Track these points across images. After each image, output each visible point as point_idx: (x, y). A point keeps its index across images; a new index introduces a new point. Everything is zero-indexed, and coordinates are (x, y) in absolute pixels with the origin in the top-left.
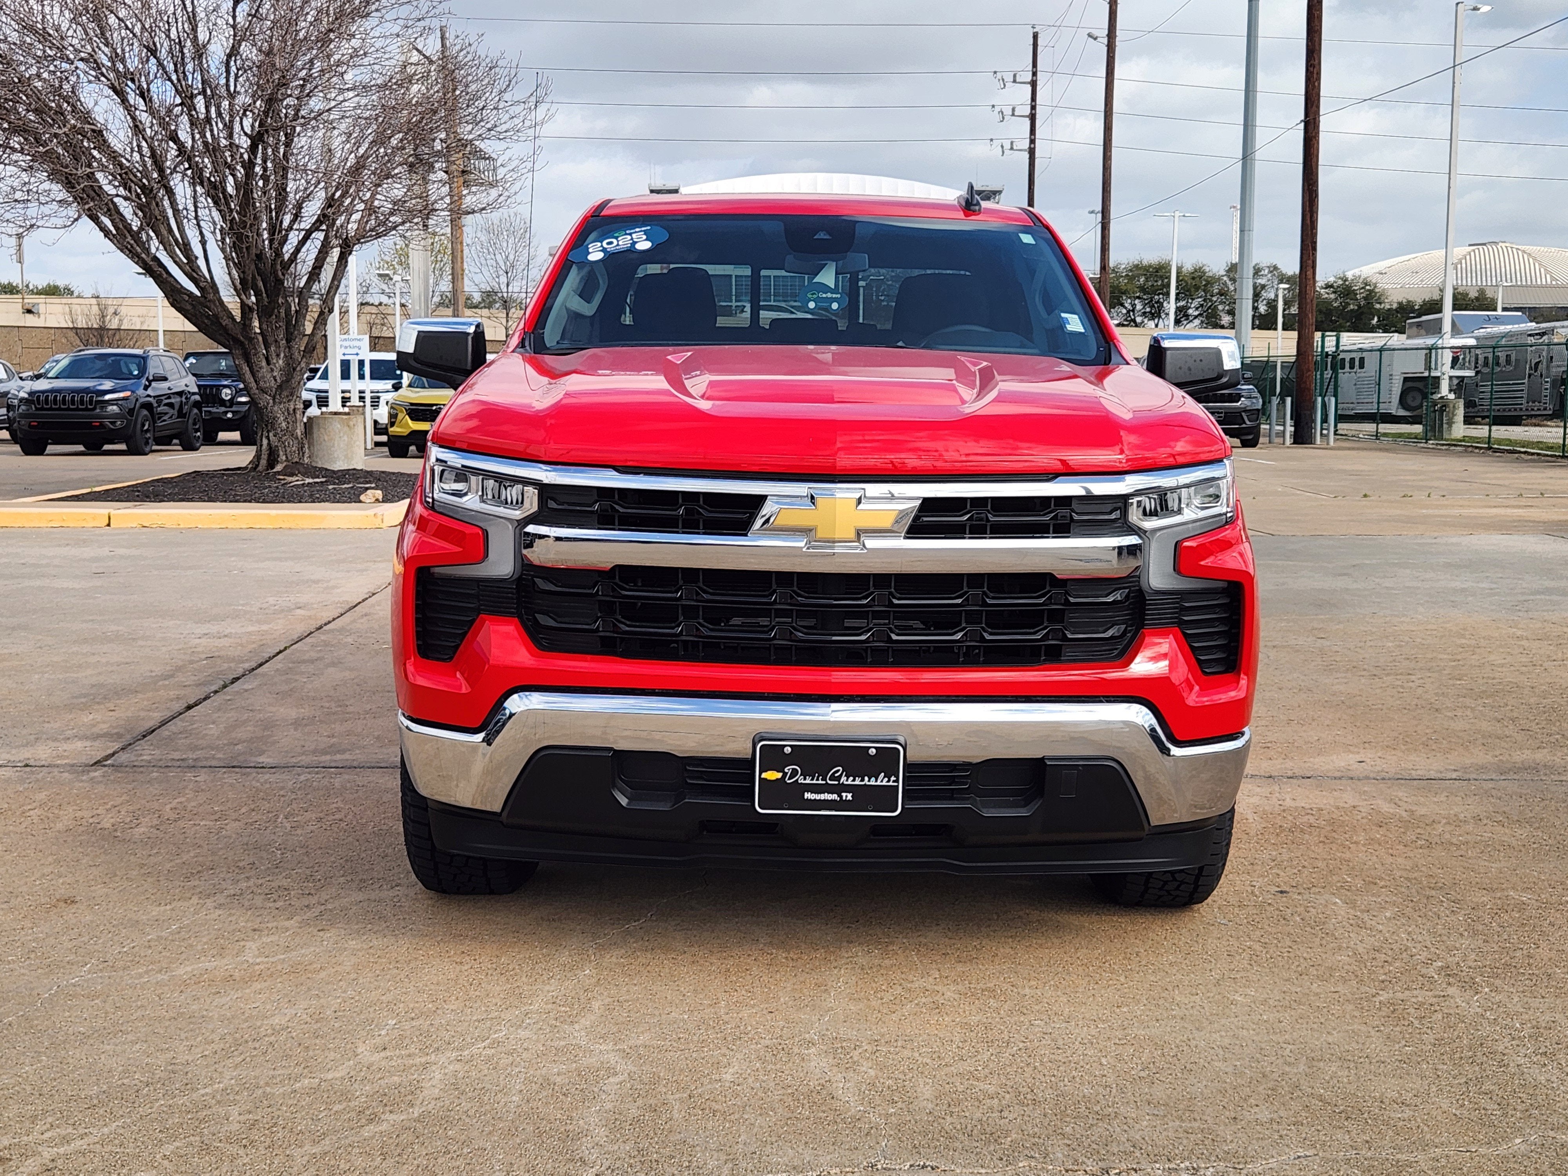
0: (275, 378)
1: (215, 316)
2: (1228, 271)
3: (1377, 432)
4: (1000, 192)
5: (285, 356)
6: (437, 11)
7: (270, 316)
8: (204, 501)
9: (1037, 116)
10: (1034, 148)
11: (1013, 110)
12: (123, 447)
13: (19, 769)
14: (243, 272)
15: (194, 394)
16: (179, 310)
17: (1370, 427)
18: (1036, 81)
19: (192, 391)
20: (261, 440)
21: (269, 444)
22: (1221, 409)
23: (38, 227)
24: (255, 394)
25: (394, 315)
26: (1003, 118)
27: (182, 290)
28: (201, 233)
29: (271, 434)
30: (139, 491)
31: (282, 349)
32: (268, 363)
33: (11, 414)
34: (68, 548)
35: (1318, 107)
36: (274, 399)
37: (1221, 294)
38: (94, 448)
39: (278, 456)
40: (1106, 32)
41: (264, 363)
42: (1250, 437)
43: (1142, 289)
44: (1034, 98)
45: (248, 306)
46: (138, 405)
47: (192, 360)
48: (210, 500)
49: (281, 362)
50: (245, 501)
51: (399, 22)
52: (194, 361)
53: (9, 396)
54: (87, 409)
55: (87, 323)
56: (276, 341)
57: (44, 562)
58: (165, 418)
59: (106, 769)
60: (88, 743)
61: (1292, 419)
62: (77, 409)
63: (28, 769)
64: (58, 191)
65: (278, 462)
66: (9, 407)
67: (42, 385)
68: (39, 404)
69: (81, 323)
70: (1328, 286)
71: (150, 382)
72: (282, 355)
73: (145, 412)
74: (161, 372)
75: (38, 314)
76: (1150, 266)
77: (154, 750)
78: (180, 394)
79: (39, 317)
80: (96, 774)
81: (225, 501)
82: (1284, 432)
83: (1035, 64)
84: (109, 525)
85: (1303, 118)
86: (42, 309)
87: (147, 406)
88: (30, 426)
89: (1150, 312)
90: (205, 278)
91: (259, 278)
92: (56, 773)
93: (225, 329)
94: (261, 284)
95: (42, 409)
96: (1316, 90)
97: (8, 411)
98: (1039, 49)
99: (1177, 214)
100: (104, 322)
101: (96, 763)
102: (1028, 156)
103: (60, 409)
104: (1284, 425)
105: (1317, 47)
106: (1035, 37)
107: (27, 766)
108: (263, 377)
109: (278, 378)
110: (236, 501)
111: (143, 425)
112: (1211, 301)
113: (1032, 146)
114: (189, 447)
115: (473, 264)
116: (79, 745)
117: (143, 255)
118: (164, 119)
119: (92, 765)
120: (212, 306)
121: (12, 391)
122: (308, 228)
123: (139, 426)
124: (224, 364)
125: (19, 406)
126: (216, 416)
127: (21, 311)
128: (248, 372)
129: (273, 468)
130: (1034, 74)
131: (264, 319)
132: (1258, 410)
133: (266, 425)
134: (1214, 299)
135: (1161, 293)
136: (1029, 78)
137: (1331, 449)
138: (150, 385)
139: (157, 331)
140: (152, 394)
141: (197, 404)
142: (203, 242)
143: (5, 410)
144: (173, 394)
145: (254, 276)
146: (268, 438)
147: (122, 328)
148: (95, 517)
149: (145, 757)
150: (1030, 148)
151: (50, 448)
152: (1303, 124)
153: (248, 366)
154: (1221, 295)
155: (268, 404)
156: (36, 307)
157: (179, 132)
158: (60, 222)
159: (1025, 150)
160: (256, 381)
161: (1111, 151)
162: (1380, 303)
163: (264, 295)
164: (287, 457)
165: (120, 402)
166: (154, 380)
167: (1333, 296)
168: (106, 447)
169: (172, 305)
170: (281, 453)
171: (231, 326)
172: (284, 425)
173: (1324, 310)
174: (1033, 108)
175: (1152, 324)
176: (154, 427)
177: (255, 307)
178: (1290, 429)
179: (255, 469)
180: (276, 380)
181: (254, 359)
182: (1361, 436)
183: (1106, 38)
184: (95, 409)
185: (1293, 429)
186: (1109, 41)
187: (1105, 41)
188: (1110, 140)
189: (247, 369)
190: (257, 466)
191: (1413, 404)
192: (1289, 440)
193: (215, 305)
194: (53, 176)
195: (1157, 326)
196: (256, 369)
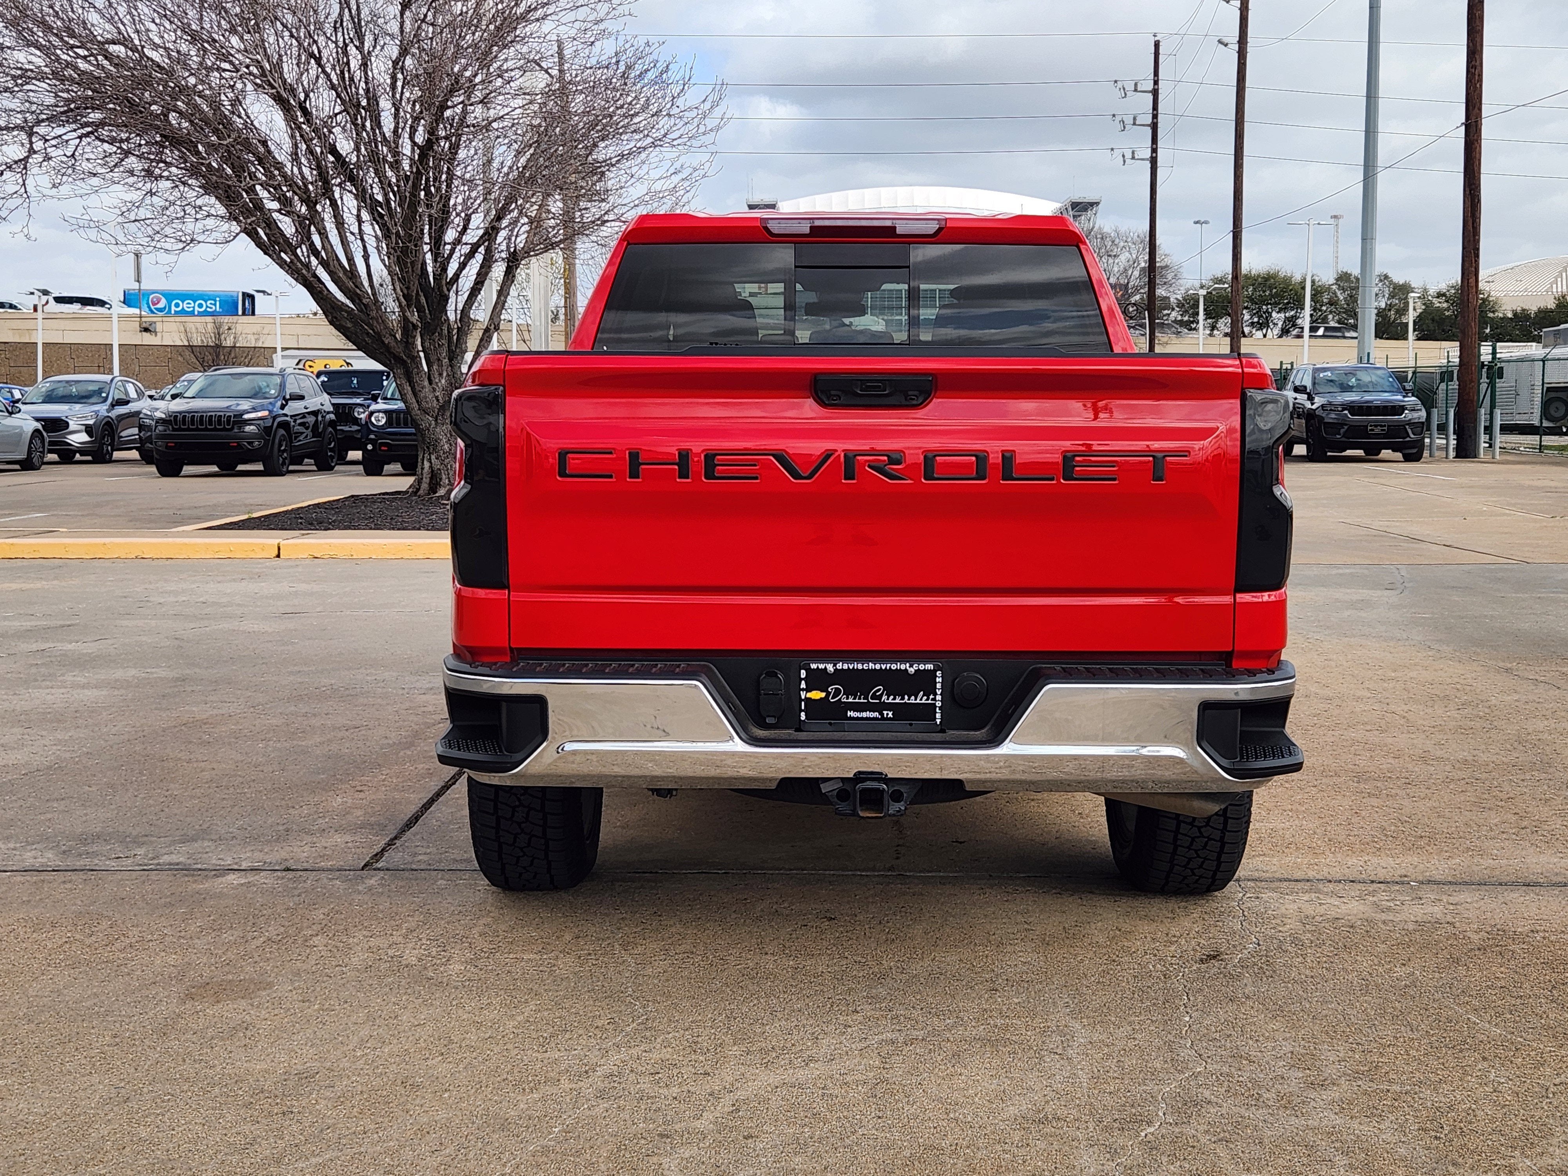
0: (437, 398)
1: (378, 334)
2: (1337, 280)
3: (1541, 445)
4: (1097, 204)
5: (448, 375)
6: (617, 13)
7: (433, 334)
8: (371, 529)
9: (1159, 125)
10: (1156, 157)
11: (1135, 119)
12: (259, 467)
13: (279, 873)
14: (408, 288)
15: (328, 413)
16: (338, 328)
17: (1534, 439)
18: (1158, 89)
19: (327, 410)
20: (423, 463)
21: (431, 467)
22: (1382, 422)
23: (199, 242)
24: (417, 415)
25: (511, 331)
26: (1124, 127)
27: (342, 307)
28: (365, 247)
29: (433, 457)
30: (301, 518)
31: (445, 368)
32: (430, 383)
33: (141, 434)
34: (244, 583)
35: (1480, 109)
36: (436, 420)
37: (1331, 303)
38: (228, 470)
39: (441, 479)
40: (1237, 39)
41: (426, 383)
42: (1415, 451)
43: (1251, 299)
44: (1155, 107)
45: (412, 323)
46: (275, 424)
47: (324, 378)
48: (378, 527)
49: (443, 381)
50: (414, 529)
51: (577, 25)
52: (326, 379)
53: (141, 416)
54: (224, 429)
55: (202, 340)
56: (439, 360)
57: (224, 600)
58: (301, 438)
59: (381, 874)
60: (348, 838)
61: (1454, 433)
62: (215, 429)
63: (290, 875)
64: (213, 204)
65: (440, 485)
66: (141, 427)
67: (178, 406)
68: (176, 424)
69: (197, 341)
70: (1440, 295)
71: (287, 401)
72: (445, 374)
73: (282, 432)
74: (297, 391)
75: (156, 333)
76: (1259, 276)
77: (428, 847)
78: (315, 413)
79: (156, 335)
80: (372, 882)
81: (393, 529)
82: (1447, 444)
83: (1156, 73)
84: (278, 556)
85: (1464, 121)
86: (159, 327)
87: (285, 425)
88: (167, 447)
89: (1258, 322)
90: (368, 294)
91: (421, 294)
92: (325, 880)
93: (387, 347)
94: (423, 300)
95: (180, 429)
96: (1477, 92)
97: (140, 431)
98: (1161, 58)
99: (1312, 222)
100: (220, 339)
101: (366, 865)
102: (1149, 165)
103: (197, 429)
104: (1447, 439)
105: (1479, 48)
106: (1157, 45)
107: (288, 869)
108: (426, 397)
109: (440, 398)
110: (404, 529)
111: (280, 445)
112: (1320, 310)
113: (1154, 155)
114: (324, 466)
115: (586, 280)
116: (338, 839)
117: (304, 271)
118: (323, 131)
119: (363, 869)
120: (375, 324)
121: (144, 411)
122: (475, 241)
123: (276, 446)
124: (355, 382)
125: (156, 427)
126: (348, 434)
127: (138, 329)
128: (410, 392)
129: (435, 492)
130: (1156, 83)
131: (427, 337)
132: (1423, 423)
133: (428, 448)
134: (1324, 308)
135: (1270, 304)
136: (1150, 86)
137: (1498, 463)
138: (287, 404)
139: (276, 348)
140: (289, 414)
141: (332, 423)
142: (366, 257)
143: (137, 429)
144: (308, 413)
145: (417, 291)
146: (430, 460)
147: (237, 345)
148: (263, 548)
149: (420, 857)
150: (1152, 157)
151: (187, 469)
152: (1464, 127)
153: (410, 385)
154: (1332, 305)
155: (430, 425)
156: (153, 325)
157: (337, 144)
158: (219, 236)
159: (1147, 159)
160: (418, 402)
161: (1242, 159)
162: (1493, 312)
163: (427, 311)
164: (449, 481)
165: (258, 422)
166: (291, 399)
167: (1445, 305)
168: (240, 467)
169: (331, 323)
170: (444, 477)
171: (393, 344)
172: (446, 447)
173: (1437, 318)
174: (1155, 116)
175: (1259, 334)
176: (291, 446)
177: (420, 325)
178: (1453, 443)
179: (415, 493)
180: (438, 400)
181: (416, 379)
182: (1522, 449)
183: (1237, 45)
184: (232, 428)
185: (1455, 442)
186: (1239, 47)
187: (1236, 47)
188: (1242, 148)
189: (409, 388)
190: (418, 490)
191: (1557, 415)
192: (1452, 454)
193: (378, 322)
194: (208, 188)
195: (1265, 336)
196: (417, 388)
